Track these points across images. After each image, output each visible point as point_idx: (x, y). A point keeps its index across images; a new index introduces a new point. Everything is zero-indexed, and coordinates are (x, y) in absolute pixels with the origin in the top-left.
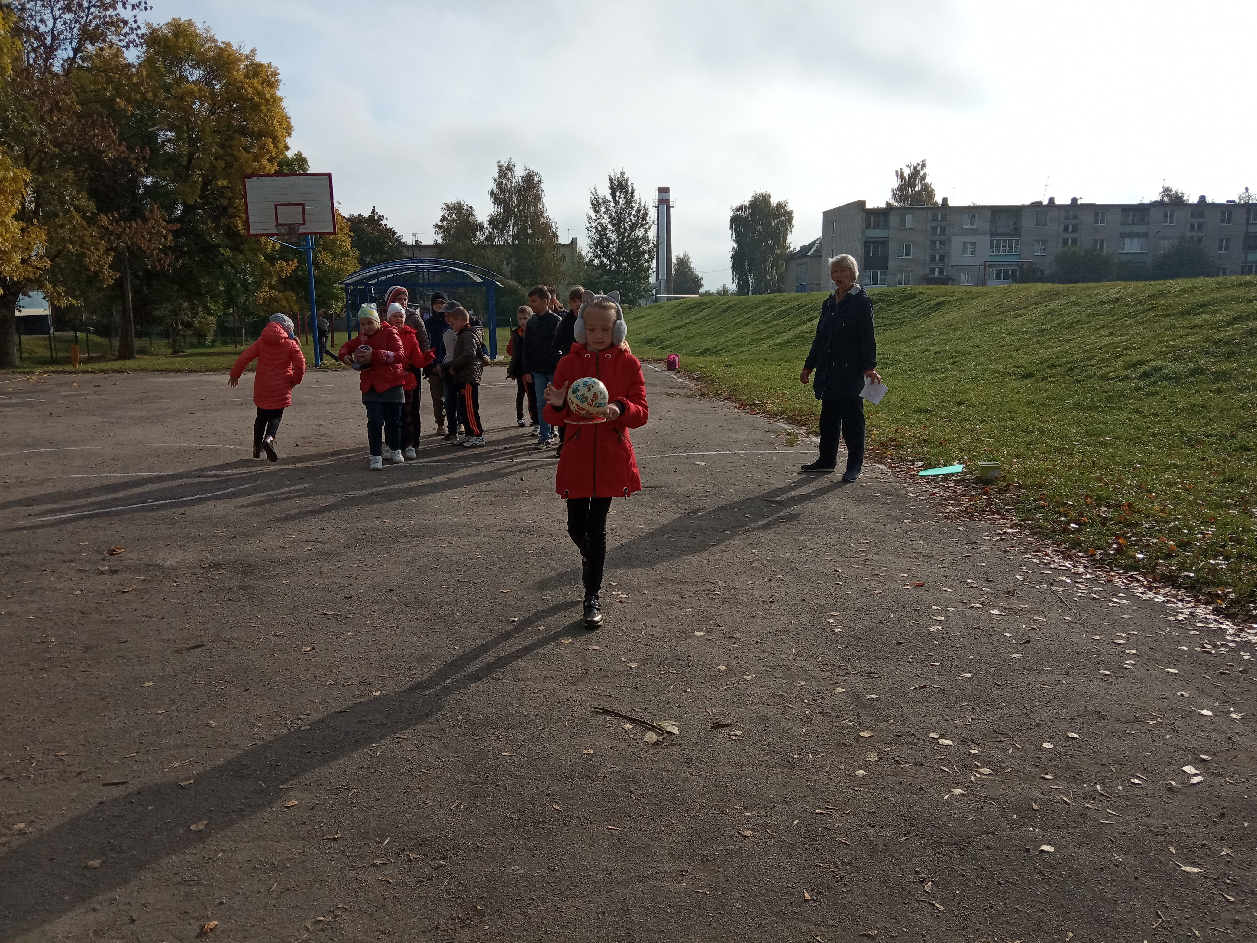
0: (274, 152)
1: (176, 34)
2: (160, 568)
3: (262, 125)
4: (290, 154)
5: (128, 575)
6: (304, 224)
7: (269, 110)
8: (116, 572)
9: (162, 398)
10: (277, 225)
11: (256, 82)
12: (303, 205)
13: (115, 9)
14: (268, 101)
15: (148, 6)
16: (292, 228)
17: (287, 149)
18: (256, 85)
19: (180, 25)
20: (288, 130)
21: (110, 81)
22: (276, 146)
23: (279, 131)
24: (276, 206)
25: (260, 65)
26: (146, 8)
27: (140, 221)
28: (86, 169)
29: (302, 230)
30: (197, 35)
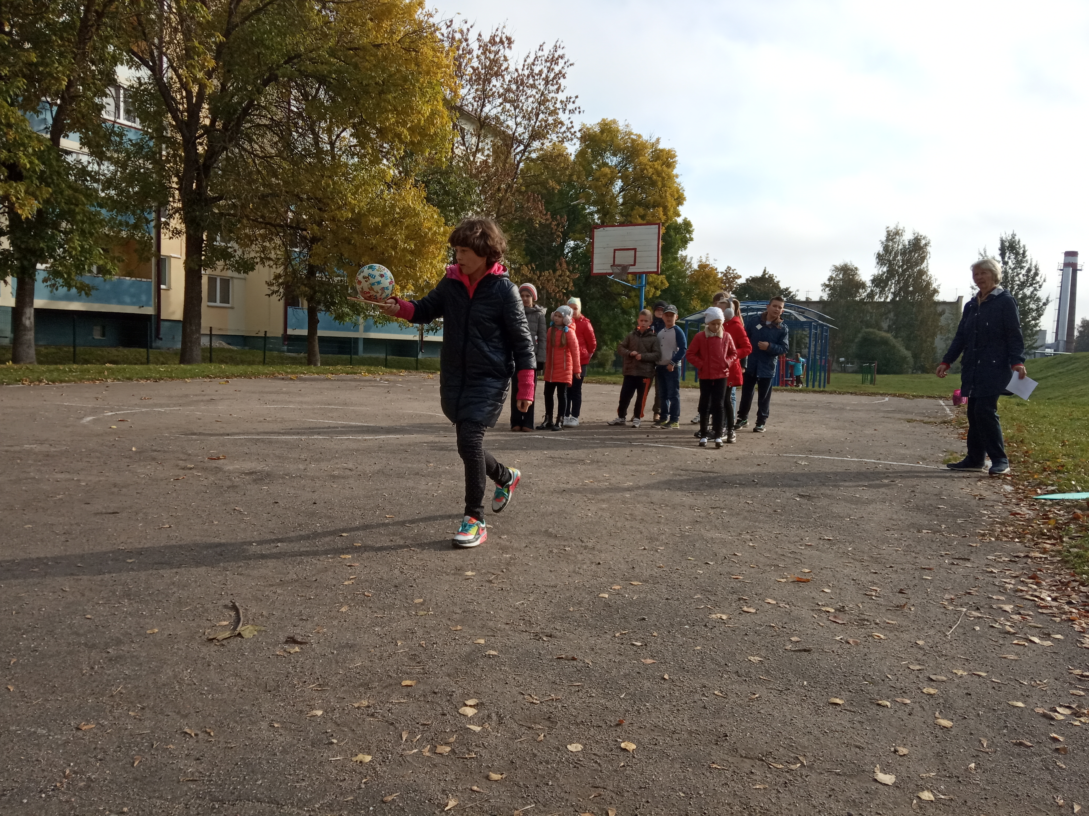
1: (602, 132)
3: (657, 197)
6: (634, 265)
7: (664, 186)
10: (614, 266)
11: (657, 165)
12: (635, 249)
14: (663, 178)
16: (624, 268)
17: (679, 215)
19: (606, 124)
20: (680, 200)
22: (665, 214)
23: (671, 202)
24: (615, 250)
25: (662, 151)
27: (551, 271)
28: (524, 233)
29: (632, 269)
30: (618, 131)
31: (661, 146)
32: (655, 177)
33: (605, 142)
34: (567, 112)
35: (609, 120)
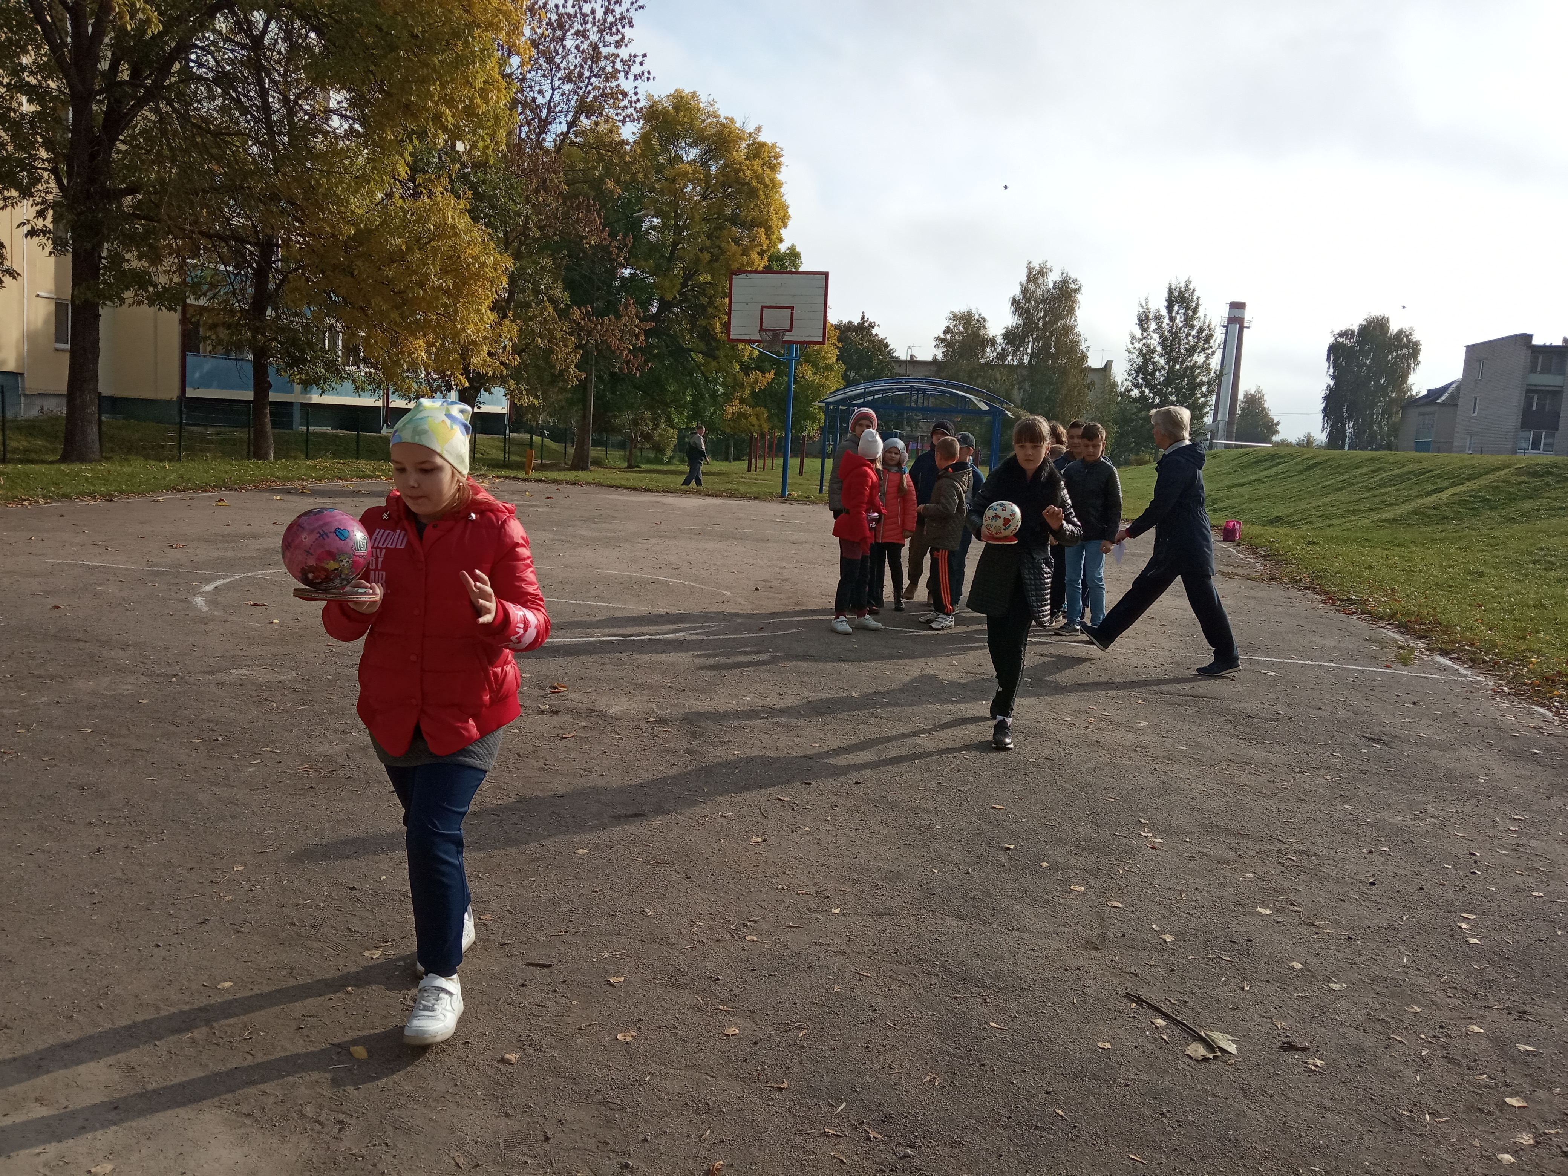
0: (765, 243)
1: (677, 108)
2: (603, 715)
3: (756, 214)
4: (783, 248)
5: (568, 718)
6: (791, 330)
7: (767, 197)
8: (556, 713)
9: (615, 518)
10: (761, 330)
11: (757, 164)
12: (792, 308)
13: (617, 79)
14: (766, 186)
15: (651, 76)
16: (776, 334)
17: (781, 241)
18: (756, 167)
19: (682, 98)
20: (784, 220)
21: (601, 159)
22: (768, 237)
23: (775, 221)
24: (762, 307)
25: (763, 145)
26: (648, 79)
27: (612, 317)
28: (565, 256)
29: (788, 337)
30: (699, 110)
31: (762, 138)
32: (754, 183)
33: (682, 124)
34: (631, 77)
35: (687, 92)
